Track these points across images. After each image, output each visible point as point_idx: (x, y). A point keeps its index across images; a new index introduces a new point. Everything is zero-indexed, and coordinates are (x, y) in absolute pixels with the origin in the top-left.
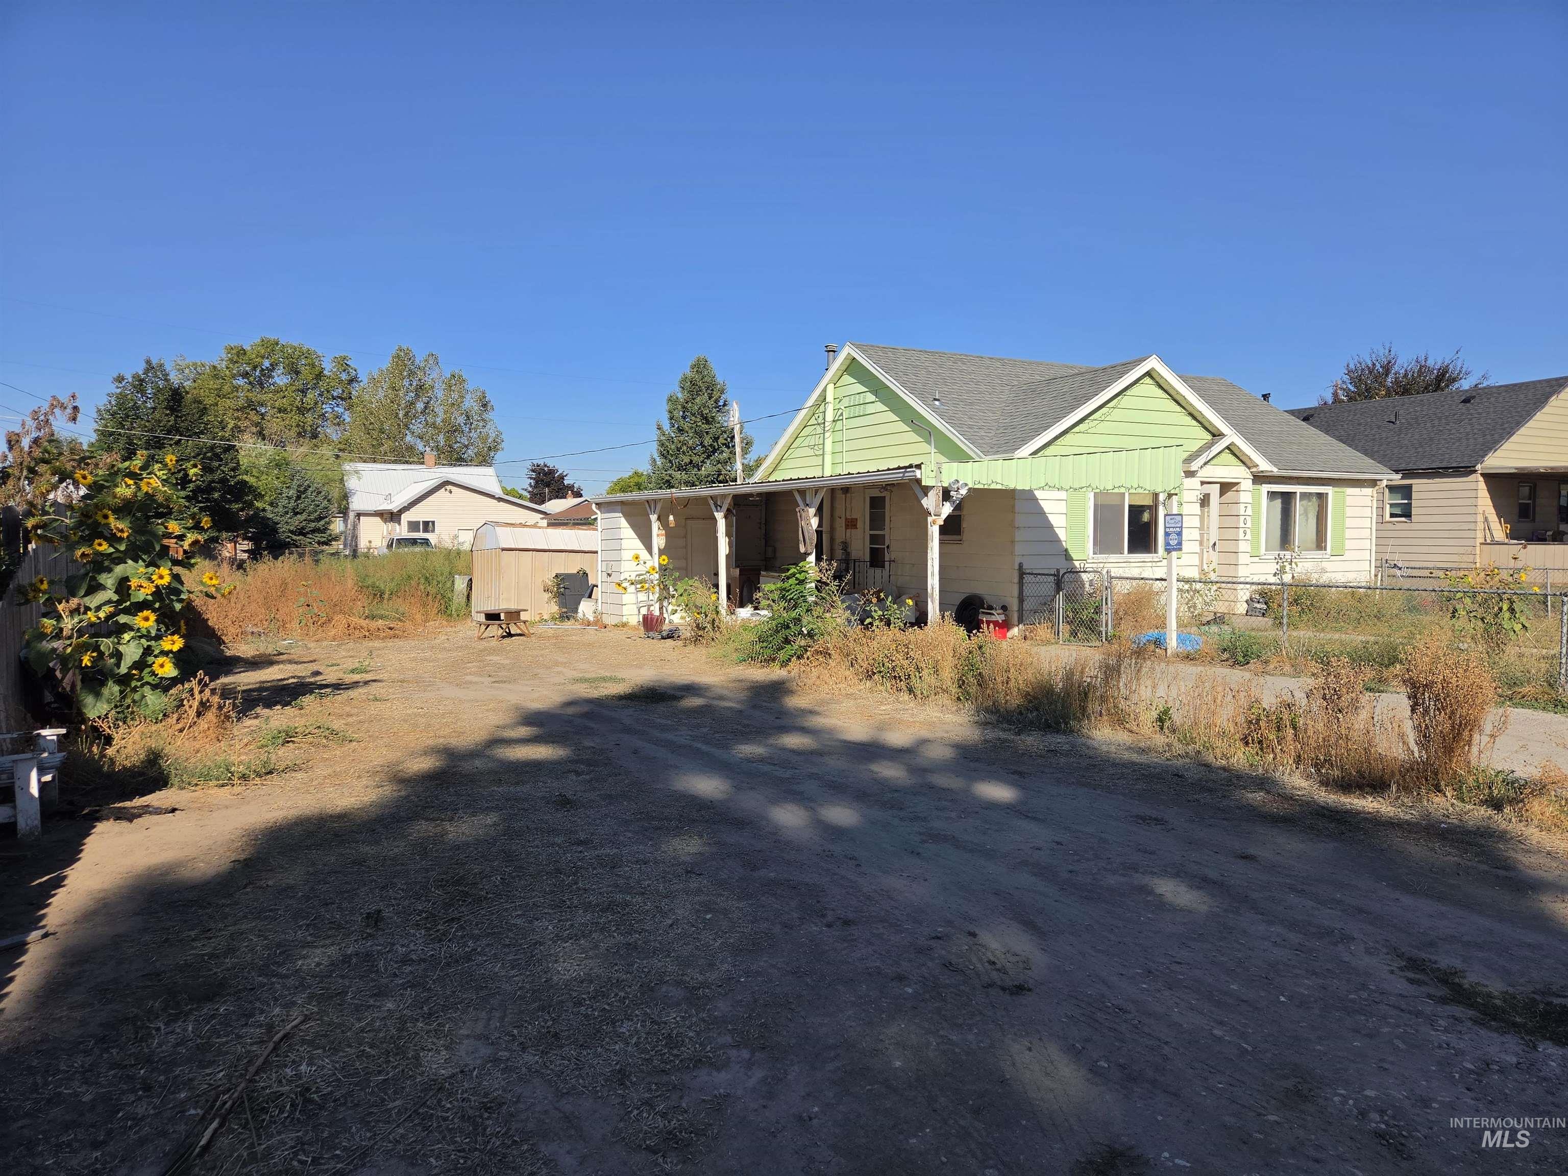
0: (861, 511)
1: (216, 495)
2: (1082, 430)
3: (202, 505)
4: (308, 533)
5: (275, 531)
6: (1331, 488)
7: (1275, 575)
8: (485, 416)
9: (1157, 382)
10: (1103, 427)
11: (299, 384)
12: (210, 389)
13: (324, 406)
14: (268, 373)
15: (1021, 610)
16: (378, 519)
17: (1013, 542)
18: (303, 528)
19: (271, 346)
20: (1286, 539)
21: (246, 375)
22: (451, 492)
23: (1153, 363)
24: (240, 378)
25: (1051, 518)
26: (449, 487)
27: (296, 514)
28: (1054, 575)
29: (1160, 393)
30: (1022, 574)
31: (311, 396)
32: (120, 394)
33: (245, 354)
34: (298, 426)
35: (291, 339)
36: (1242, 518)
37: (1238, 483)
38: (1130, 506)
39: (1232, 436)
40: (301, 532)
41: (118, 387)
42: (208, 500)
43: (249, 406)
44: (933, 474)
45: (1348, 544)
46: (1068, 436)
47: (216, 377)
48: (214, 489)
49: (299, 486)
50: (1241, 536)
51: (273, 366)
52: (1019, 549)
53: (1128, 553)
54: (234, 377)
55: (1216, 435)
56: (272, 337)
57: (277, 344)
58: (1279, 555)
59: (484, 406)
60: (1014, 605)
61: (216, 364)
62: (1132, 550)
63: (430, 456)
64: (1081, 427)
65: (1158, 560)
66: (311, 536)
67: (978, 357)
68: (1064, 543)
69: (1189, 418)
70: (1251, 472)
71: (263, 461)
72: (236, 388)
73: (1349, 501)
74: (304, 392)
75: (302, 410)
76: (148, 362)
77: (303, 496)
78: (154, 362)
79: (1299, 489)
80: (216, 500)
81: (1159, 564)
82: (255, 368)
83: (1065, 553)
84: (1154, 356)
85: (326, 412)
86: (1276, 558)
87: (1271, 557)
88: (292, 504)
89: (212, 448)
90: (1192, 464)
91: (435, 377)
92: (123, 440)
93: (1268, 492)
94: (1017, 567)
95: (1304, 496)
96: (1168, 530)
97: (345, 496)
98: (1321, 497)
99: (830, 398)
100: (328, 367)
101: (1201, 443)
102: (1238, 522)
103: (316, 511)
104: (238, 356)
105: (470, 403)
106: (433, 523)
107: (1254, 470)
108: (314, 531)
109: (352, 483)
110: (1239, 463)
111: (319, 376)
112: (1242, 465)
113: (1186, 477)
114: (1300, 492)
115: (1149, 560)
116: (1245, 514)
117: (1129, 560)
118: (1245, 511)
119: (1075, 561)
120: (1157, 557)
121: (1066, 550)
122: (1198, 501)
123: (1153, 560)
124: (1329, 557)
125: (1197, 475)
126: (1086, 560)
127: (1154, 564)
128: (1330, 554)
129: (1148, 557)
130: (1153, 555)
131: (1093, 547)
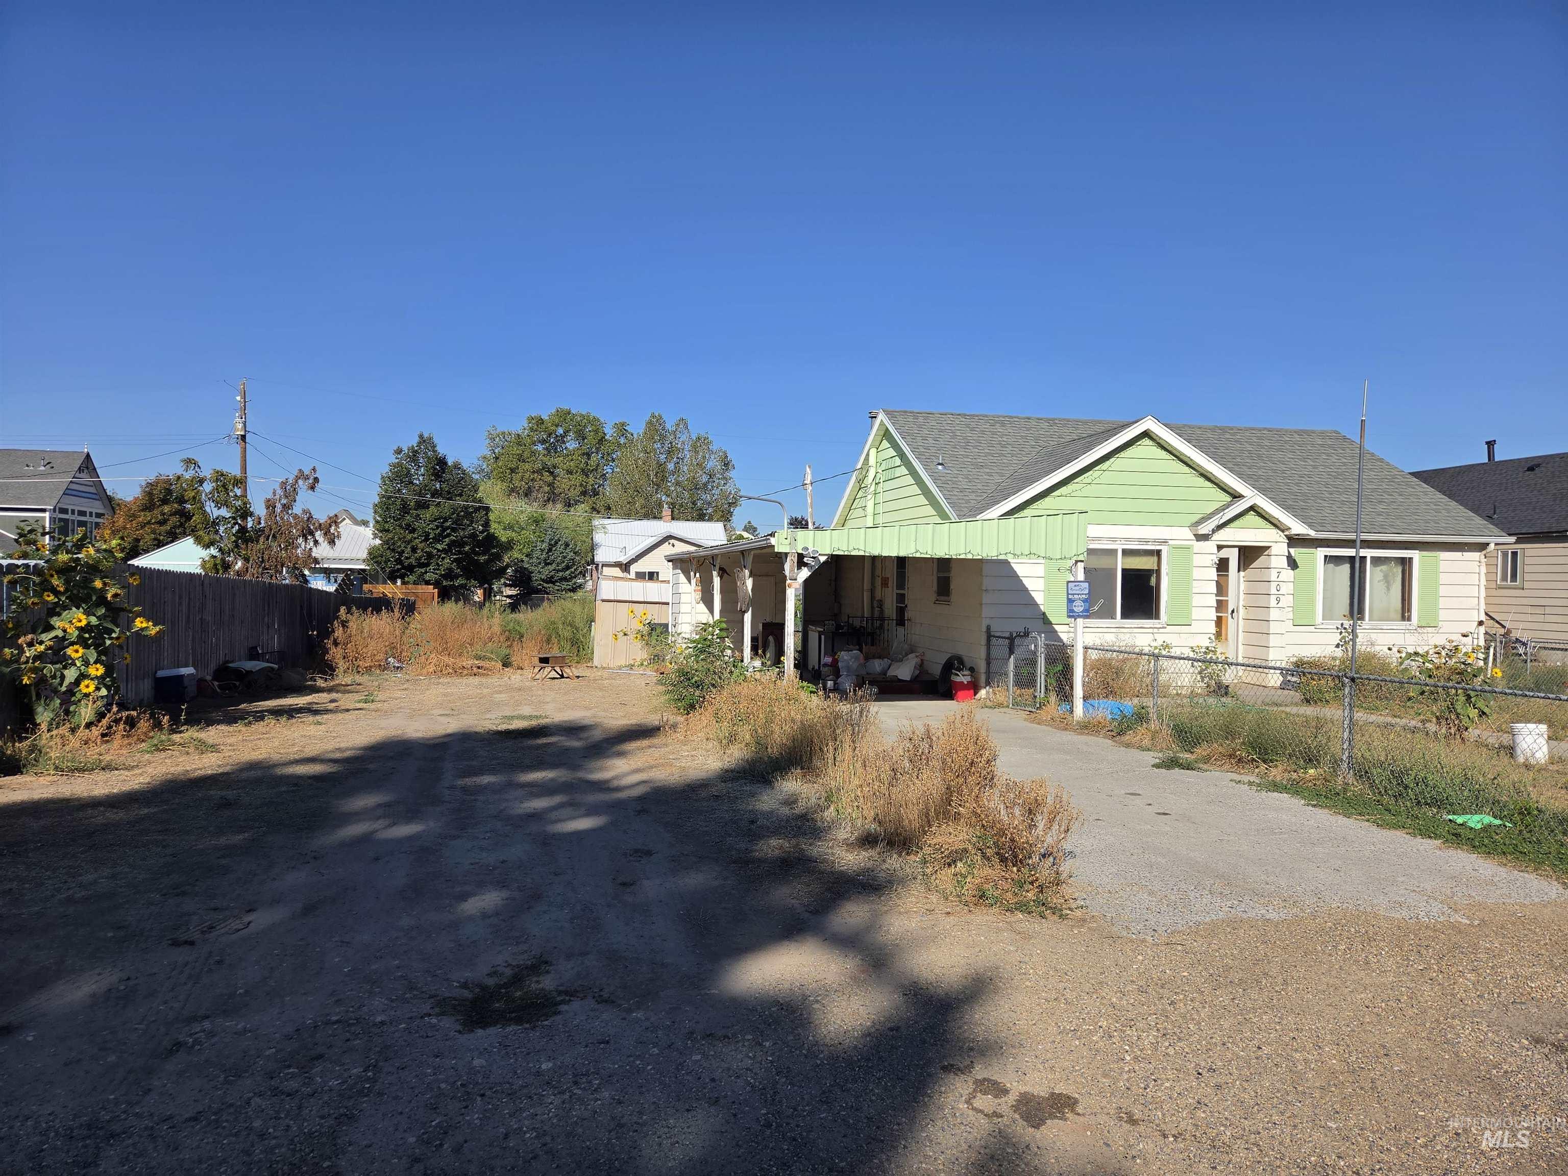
0: (891, 573)
1: (467, 548)
2: (1064, 494)
3: (455, 557)
4: (556, 581)
5: (530, 578)
6: (1417, 551)
7: (1337, 646)
8: (727, 474)
9: (1158, 443)
10: (1088, 491)
11: (585, 448)
12: (513, 455)
13: (605, 467)
14: (561, 439)
15: (988, 673)
16: (618, 569)
17: (981, 604)
18: (552, 577)
19: (564, 415)
20: (1356, 609)
21: (543, 442)
22: (673, 546)
23: (1148, 424)
24: (539, 445)
25: (1026, 582)
26: (672, 541)
27: (547, 564)
28: (1008, 638)
29: (1163, 454)
30: (989, 636)
31: (595, 458)
32: (398, 463)
33: (543, 423)
34: (581, 485)
35: (579, 408)
36: (1273, 585)
37: (1269, 547)
38: (1124, 570)
39: (1252, 496)
40: (550, 580)
41: (397, 458)
42: (460, 552)
43: (543, 468)
44: (787, 542)
45: (1443, 615)
46: (1047, 500)
47: (519, 444)
48: (466, 543)
49: (551, 540)
50: (1273, 602)
51: (566, 432)
52: (987, 612)
53: (1122, 618)
54: (534, 443)
55: (1236, 496)
56: (566, 407)
57: (569, 413)
58: (1342, 625)
59: (726, 465)
60: (982, 667)
61: (520, 432)
62: (1125, 615)
63: (666, 511)
64: (1063, 490)
65: (1161, 626)
66: (558, 584)
67: (1024, 418)
68: (1042, 607)
69: (1202, 480)
70: (1286, 536)
71: (523, 518)
72: (533, 453)
73: (1443, 566)
74: (588, 455)
75: (585, 473)
76: (421, 436)
77: (554, 549)
78: (426, 435)
79: (1368, 553)
80: (466, 553)
81: (1161, 631)
82: (550, 435)
83: (1042, 617)
84: (1150, 417)
85: (607, 473)
86: (1338, 628)
87: (1331, 627)
88: (544, 556)
89: (466, 507)
90: (1199, 527)
91: (683, 440)
92: (398, 502)
93: (1326, 556)
94: (984, 629)
95: (1376, 561)
96: (1070, 597)
97: (593, 548)
98: (1406, 563)
99: (872, 461)
100: (609, 432)
101: (1217, 505)
102: (1269, 589)
103: (564, 562)
104: (537, 425)
105: (713, 463)
106: (658, 573)
107: (1287, 533)
108: (564, 579)
109: (598, 537)
110: (1269, 525)
111: (602, 440)
112: (1272, 527)
113: (1197, 541)
114: (1371, 557)
115: (1148, 626)
116: (1278, 580)
117: (1123, 626)
118: (1278, 577)
119: (1054, 625)
120: (1158, 623)
121: (1044, 614)
122: (1214, 566)
123: (1155, 626)
124: (1415, 628)
125: (1212, 539)
126: (1069, 624)
127: (1155, 631)
128: (1416, 625)
129: (1148, 623)
130: (1154, 621)
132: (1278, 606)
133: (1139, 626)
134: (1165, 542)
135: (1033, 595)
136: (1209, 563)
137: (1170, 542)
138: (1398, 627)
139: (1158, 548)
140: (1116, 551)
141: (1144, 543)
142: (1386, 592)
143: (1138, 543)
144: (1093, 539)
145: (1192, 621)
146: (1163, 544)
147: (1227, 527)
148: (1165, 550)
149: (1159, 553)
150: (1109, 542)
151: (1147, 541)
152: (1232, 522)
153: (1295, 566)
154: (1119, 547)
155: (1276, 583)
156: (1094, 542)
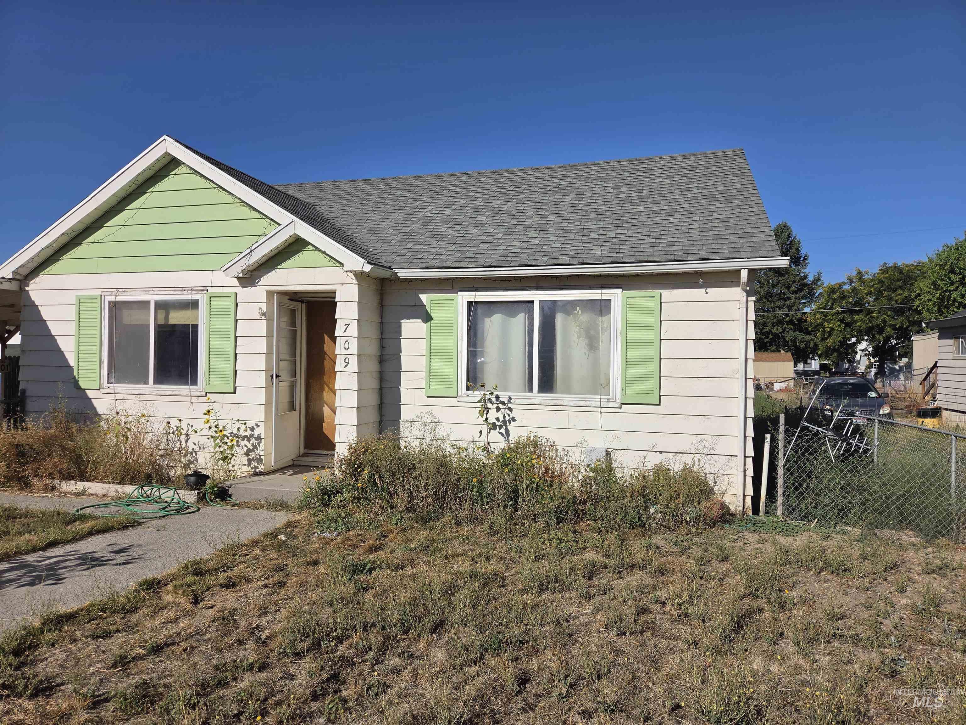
6: (619, 290)
30: (24, 402)
36: (341, 342)
38: (158, 326)
45: (667, 386)
50: (340, 365)
53: (155, 383)
62: (160, 380)
65: (199, 394)
68: (73, 370)
79: (536, 296)
81: (201, 399)
84: (164, 136)
87: (475, 400)
110: (331, 262)
113: (243, 287)
114: (540, 302)
115: (184, 393)
116: (345, 334)
117: (157, 392)
118: (345, 331)
119: (86, 391)
120: (197, 390)
121: (75, 377)
122: (263, 318)
123: (192, 394)
124: (617, 406)
125: (260, 284)
126: (99, 389)
127: (194, 399)
128: (619, 401)
129: (184, 389)
130: (192, 387)
131: (108, 374)
132: (345, 370)
133: (174, 393)
134: (205, 289)
135: (67, 357)
136: (258, 315)
137: (210, 290)
138: (588, 404)
139: (195, 297)
140: (148, 302)
141: (180, 292)
142: (586, 351)
143: (172, 292)
144: (126, 290)
145: (235, 388)
146: (200, 292)
147: (279, 267)
148: (203, 300)
149: (195, 304)
150: (142, 293)
151: (182, 290)
152: (285, 261)
153: (428, 318)
154: (152, 298)
155: (344, 339)
156: (125, 293)
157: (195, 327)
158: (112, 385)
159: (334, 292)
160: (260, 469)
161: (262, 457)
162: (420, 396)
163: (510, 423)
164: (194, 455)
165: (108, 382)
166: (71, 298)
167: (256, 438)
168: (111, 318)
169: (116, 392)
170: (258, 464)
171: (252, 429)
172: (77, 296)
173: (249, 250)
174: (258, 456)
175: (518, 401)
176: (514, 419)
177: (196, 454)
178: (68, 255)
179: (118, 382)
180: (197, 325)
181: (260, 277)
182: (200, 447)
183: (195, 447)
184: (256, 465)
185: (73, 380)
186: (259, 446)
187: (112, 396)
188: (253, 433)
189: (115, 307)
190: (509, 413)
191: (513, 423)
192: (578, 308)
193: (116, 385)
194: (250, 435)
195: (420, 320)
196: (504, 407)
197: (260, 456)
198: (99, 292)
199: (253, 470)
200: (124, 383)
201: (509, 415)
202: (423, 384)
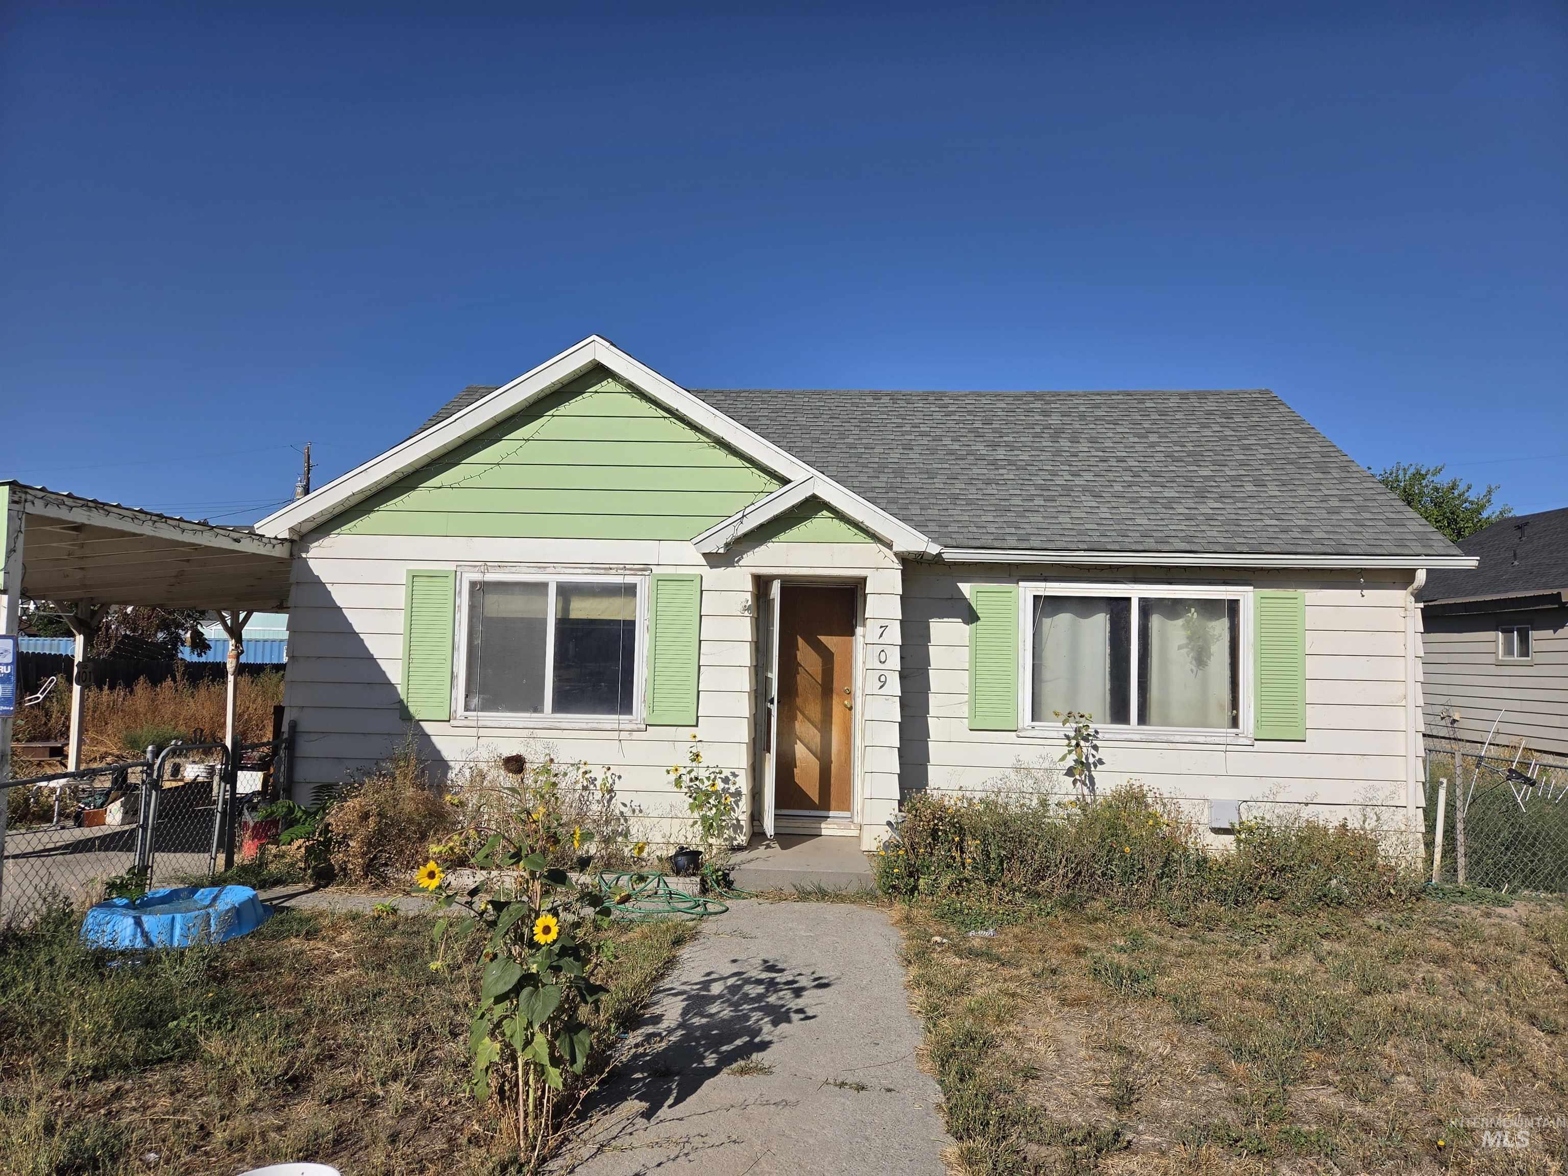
6: (1252, 588)
23: (596, 352)
30: (293, 741)
36: (877, 650)
38: (560, 622)
39: (809, 481)
45: (1313, 716)
50: (876, 687)
53: (555, 711)
55: (785, 481)
62: (562, 705)
65: (635, 727)
68: (398, 688)
70: (893, 555)
73: (1312, 618)
79: (1135, 592)
81: (636, 735)
84: (592, 339)
86: (1068, 737)
87: (1055, 735)
93: (1036, 598)
95: (1152, 606)
102: (869, 659)
107: (894, 550)
110: (861, 536)
112: (869, 540)
113: (711, 567)
114: (1140, 599)
115: (609, 727)
116: (881, 641)
117: (558, 725)
118: (881, 636)
119: (421, 723)
120: (630, 721)
121: (401, 701)
122: (746, 614)
123: (622, 727)
124: (1249, 743)
125: (741, 563)
126: (449, 721)
127: (624, 735)
128: (1251, 736)
129: (608, 720)
130: (622, 717)
131: (467, 696)
132: (882, 692)
133: (589, 726)
134: (645, 568)
135: (384, 668)
136: (737, 609)
137: (656, 570)
138: (1209, 740)
139: (629, 580)
140: (545, 585)
141: (602, 571)
142: (1194, 668)
143: (589, 571)
144: (501, 565)
145: (698, 717)
146: (640, 573)
147: (773, 540)
148: (643, 585)
149: (630, 590)
150: (532, 570)
151: (608, 568)
152: (784, 531)
153: (971, 616)
154: (552, 580)
155: (879, 648)
156: (502, 570)
157: (630, 625)
158: (474, 713)
159: (865, 579)
160: (739, 841)
161: (742, 823)
162: (961, 729)
163: (1095, 766)
164: (622, 821)
165: (467, 709)
166: (400, 573)
167: (732, 795)
168: (472, 608)
169: (480, 724)
170: (735, 832)
171: (726, 780)
172: (408, 571)
173: (740, 515)
174: (735, 822)
175: (1107, 736)
176: (1101, 762)
177: (626, 821)
178: (391, 505)
179: (484, 708)
180: (633, 623)
181: (741, 554)
182: (634, 811)
183: (623, 809)
184: (732, 834)
185: (397, 706)
186: (738, 806)
187: (473, 731)
188: (727, 786)
189: (479, 589)
190: (1094, 753)
191: (1099, 767)
192: (1193, 610)
193: (480, 714)
194: (723, 789)
195: (960, 620)
196: (1087, 744)
197: (738, 821)
198: (452, 567)
199: (727, 843)
200: (497, 710)
201: (1094, 756)
202: (965, 711)
